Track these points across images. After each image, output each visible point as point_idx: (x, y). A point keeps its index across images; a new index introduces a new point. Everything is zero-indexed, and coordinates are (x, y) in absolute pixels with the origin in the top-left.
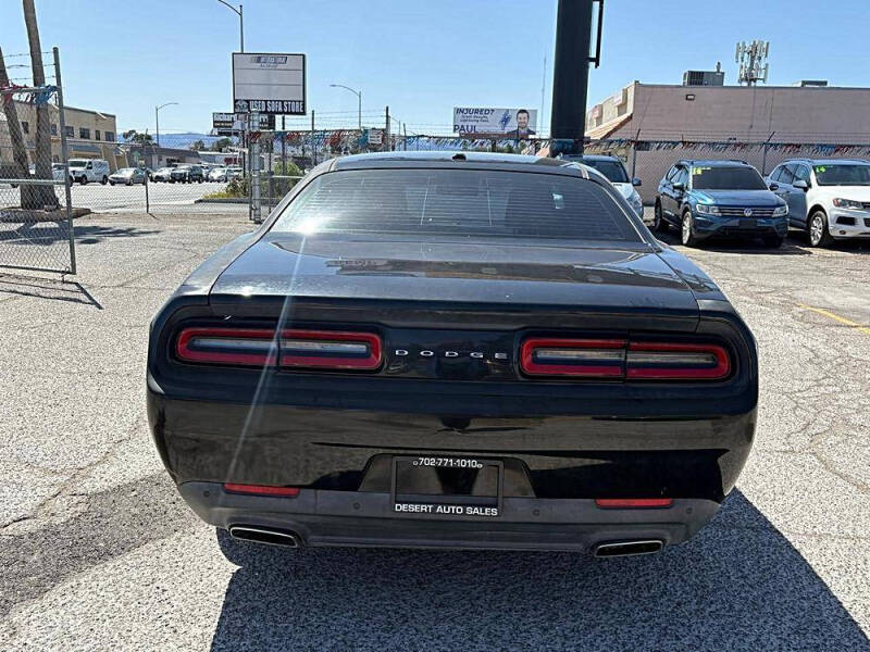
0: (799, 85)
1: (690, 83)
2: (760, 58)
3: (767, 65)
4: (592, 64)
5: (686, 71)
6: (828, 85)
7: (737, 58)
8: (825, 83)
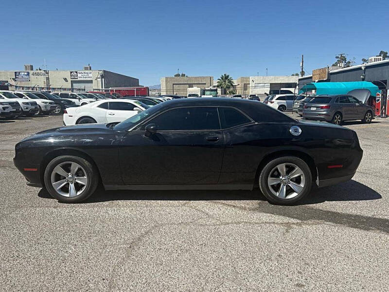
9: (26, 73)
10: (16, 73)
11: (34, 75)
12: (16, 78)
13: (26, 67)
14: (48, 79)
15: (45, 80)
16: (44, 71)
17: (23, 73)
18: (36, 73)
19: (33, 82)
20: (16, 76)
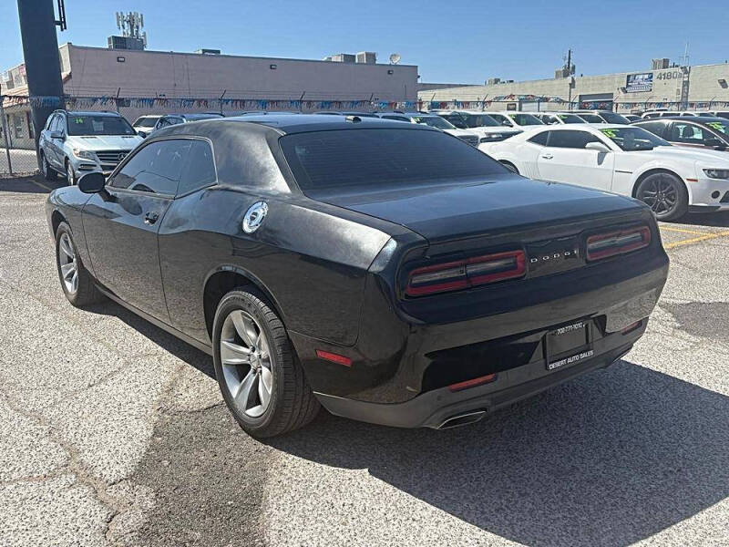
0: (201, 52)
1: (116, 47)
2: (137, 27)
3: (145, 33)
4: (58, 27)
5: (110, 36)
6: (221, 54)
7: (119, 25)
8: (219, 52)
9: (646, 76)
10: (629, 76)
11: (661, 78)
12: (628, 86)
13: (655, 63)
14: (686, 84)
15: (681, 88)
16: (682, 68)
17: (641, 77)
18: (664, 75)
19: (656, 94)
20: (628, 82)
